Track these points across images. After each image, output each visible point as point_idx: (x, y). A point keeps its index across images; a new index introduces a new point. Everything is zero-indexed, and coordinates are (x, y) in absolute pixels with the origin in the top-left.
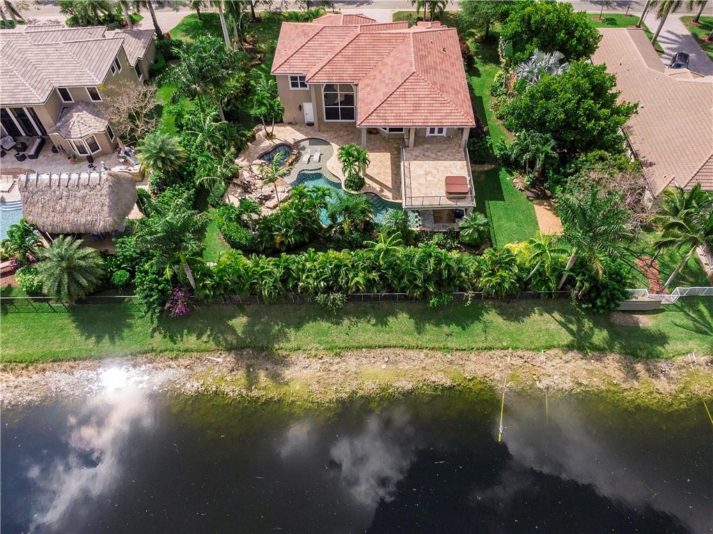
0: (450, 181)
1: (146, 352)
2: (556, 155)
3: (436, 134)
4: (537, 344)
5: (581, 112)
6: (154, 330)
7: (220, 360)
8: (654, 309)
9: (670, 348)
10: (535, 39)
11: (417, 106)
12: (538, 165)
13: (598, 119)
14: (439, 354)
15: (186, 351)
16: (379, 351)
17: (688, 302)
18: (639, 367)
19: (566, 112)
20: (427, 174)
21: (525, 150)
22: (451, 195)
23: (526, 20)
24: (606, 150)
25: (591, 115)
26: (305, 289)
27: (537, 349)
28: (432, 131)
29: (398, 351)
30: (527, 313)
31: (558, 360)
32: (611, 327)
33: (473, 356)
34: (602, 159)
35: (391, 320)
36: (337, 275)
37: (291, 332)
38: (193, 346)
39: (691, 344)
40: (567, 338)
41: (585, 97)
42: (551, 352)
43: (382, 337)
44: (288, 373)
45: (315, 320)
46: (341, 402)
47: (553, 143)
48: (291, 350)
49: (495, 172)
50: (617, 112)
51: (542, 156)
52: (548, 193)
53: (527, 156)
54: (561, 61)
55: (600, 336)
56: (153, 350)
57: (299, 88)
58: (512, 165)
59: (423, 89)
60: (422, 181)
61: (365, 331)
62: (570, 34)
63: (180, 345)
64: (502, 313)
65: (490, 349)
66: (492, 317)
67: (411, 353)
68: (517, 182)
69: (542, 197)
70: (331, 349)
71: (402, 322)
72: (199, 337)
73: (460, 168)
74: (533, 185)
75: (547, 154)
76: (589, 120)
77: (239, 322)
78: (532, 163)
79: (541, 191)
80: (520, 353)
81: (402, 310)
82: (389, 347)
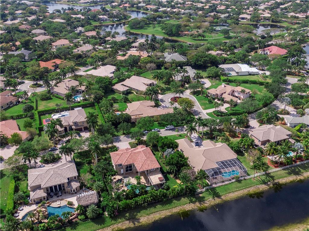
0: (159, 178)
1: (112, 225)
2: (177, 169)
3: (153, 170)
4: (184, 204)
5: (179, 160)
6: (111, 220)
7: (127, 222)
8: (201, 193)
9: (206, 199)
10: (166, 146)
11: (149, 165)
12: (174, 171)
13: (182, 161)
14: (167, 210)
15: (120, 222)
16: (156, 213)
17: (207, 190)
18: (202, 203)
19: (176, 161)
20: (154, 178)
21: (171, 170)
22: (160, 181)
23: (163, 143)
24: (186, 166)
25: (181, 161)
26: (140, 204)
27: (184, 205)
28: (152, 170)
29: (160, 212)
30: (181, 199)
31: (188, 206)
32: (195, 198)
33: (173, 209)
34: (185, 168)
35: (157, 207)
36: (145, 200)
37: (138, 214)
38: (121, 221)
39: (209, 197)
40: (189, 201)
41: (179, 158)
42: (187, 205)
43: (156, 210)
44: (141, 221)
45: (142, 210)
46: (153, 222)
47: (176, 167)
48: (140, 217)
49: (166, 175)
50: (185, 159)
51: (175, 170)
52: (178, 177)
53: (172, 171)
54: (172, 150)
55: (194, 200)
56: (113, 224)
57: (120, 167)
58: (170, 173)
59: (149, 162)
60: (154, 179)
61: (152, 209)
62: (173, 144)
63: (118, 221)
64: (176, 200)
65: (176, 207)
66: (174, 201)
67: (162, 211)
68: (172, 176)
69: (177, 178)
70: (147, 215)
71: (159, 206)
72: (121, 219)
73: (160, 175)
74: (174, 176)
75: (175, 169)
76: (181, 162)
77: (127, 215)
78: (173, 172)
79: (176, 177)
80: (181, 206)
81: (158, 204)
82: (158, 211)
